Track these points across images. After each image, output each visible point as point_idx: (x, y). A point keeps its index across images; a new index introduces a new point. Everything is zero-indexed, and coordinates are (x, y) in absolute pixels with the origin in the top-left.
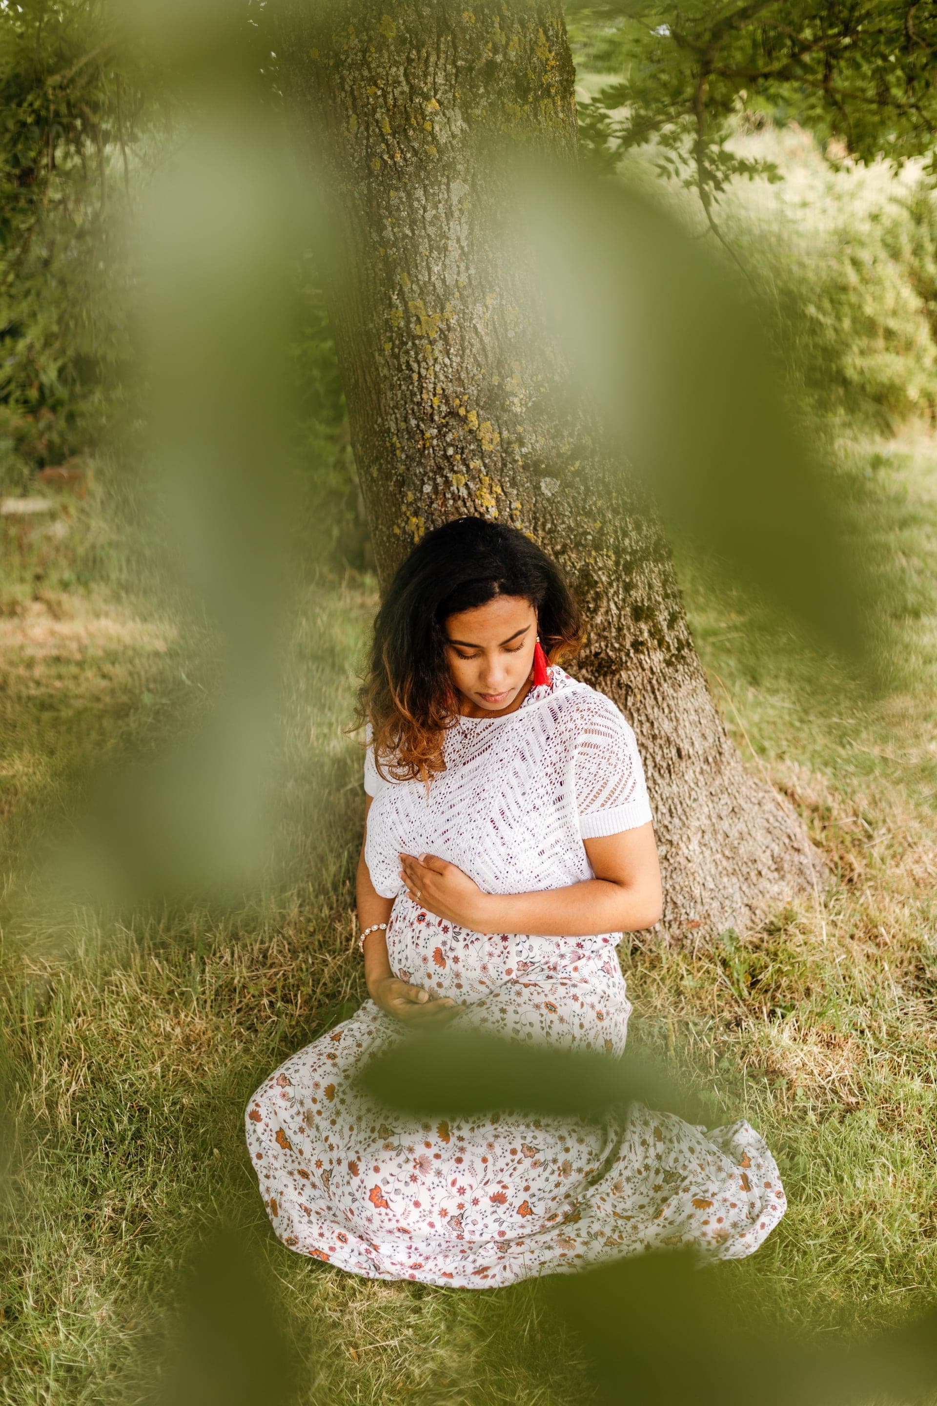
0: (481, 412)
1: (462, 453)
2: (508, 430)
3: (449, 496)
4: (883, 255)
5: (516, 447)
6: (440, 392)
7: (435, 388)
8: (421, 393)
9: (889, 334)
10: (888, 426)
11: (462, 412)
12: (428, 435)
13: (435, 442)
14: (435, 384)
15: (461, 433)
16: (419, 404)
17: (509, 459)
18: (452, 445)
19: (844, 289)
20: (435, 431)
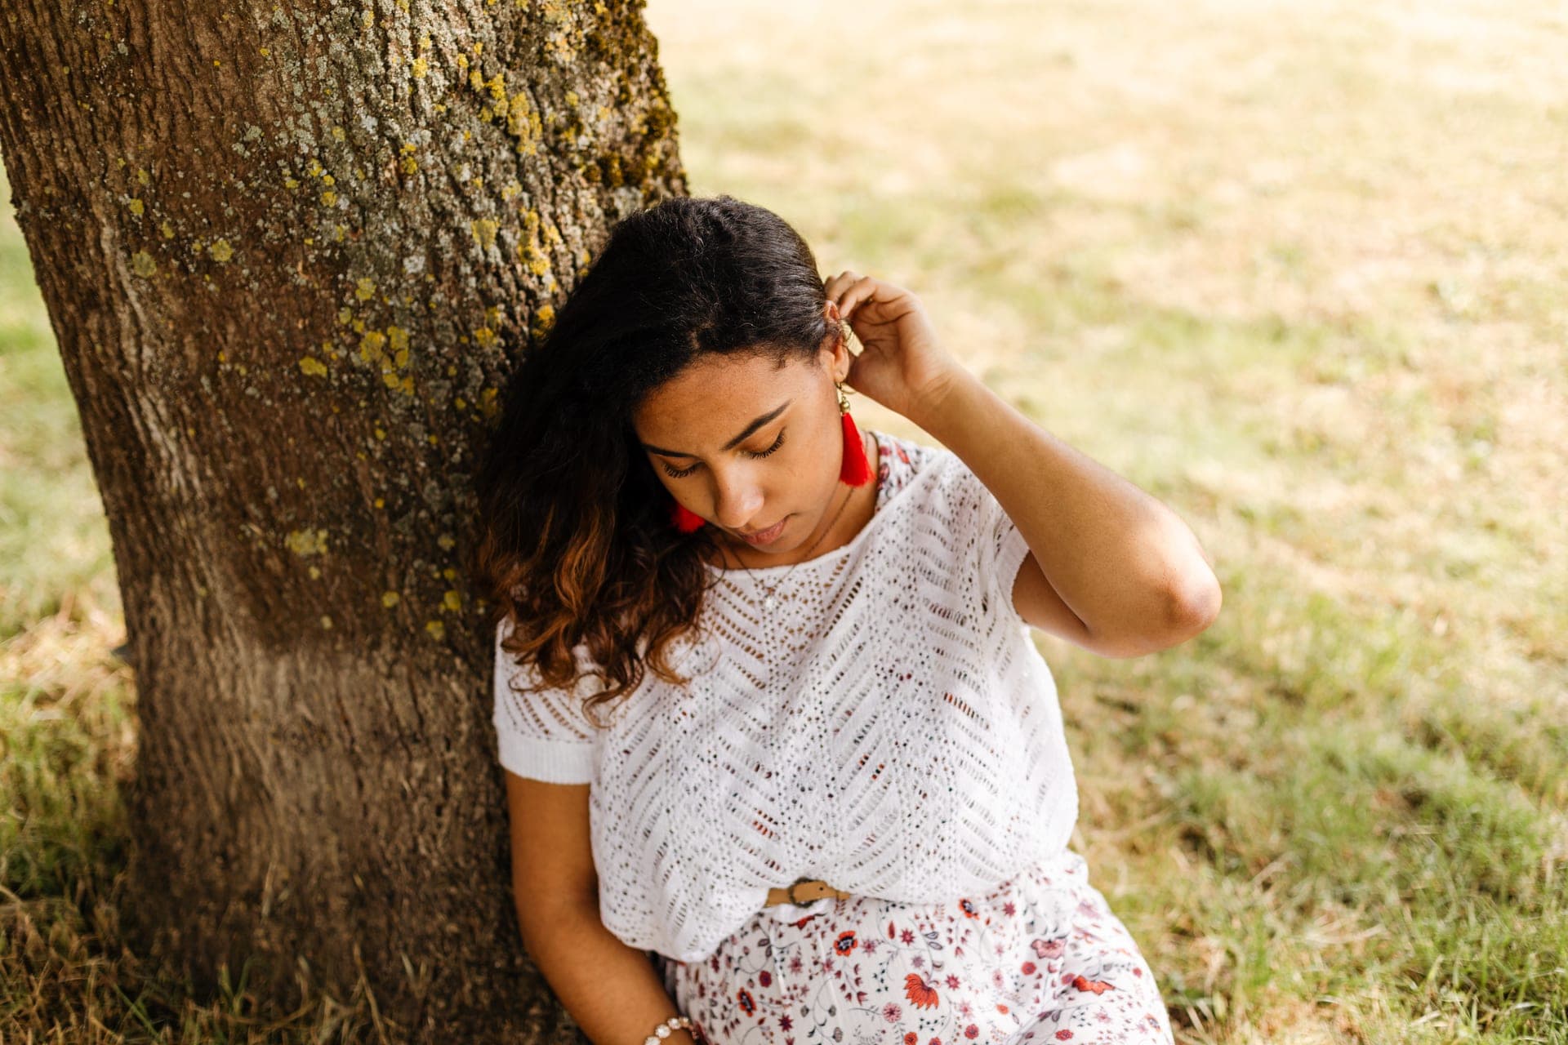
0: (511, 76)
1: (487, 171)
2: (552, 103)
3: (466, 269)
5: (569, 135)
6: (425, 43)
7: (414, 39)
8: (385, 53)
11: (477, 82)
12: (410, 145)
13: (429, 159)
14: (412, 28)
15: (477, 129)
16: (382, 81)
17: (563, 166)
18: (466, 158)
20: (428, 134)
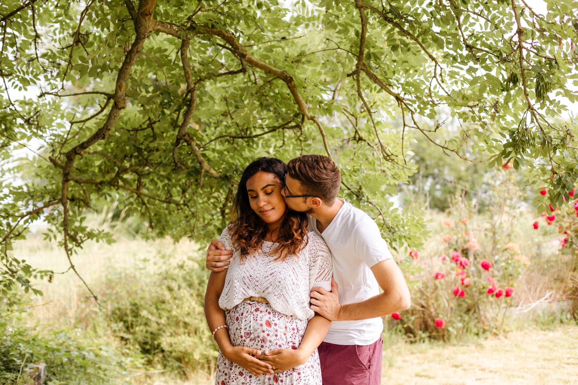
4: (184, 285)
9: (186, 324)
10: (185, 374)
19: (163, 302)
